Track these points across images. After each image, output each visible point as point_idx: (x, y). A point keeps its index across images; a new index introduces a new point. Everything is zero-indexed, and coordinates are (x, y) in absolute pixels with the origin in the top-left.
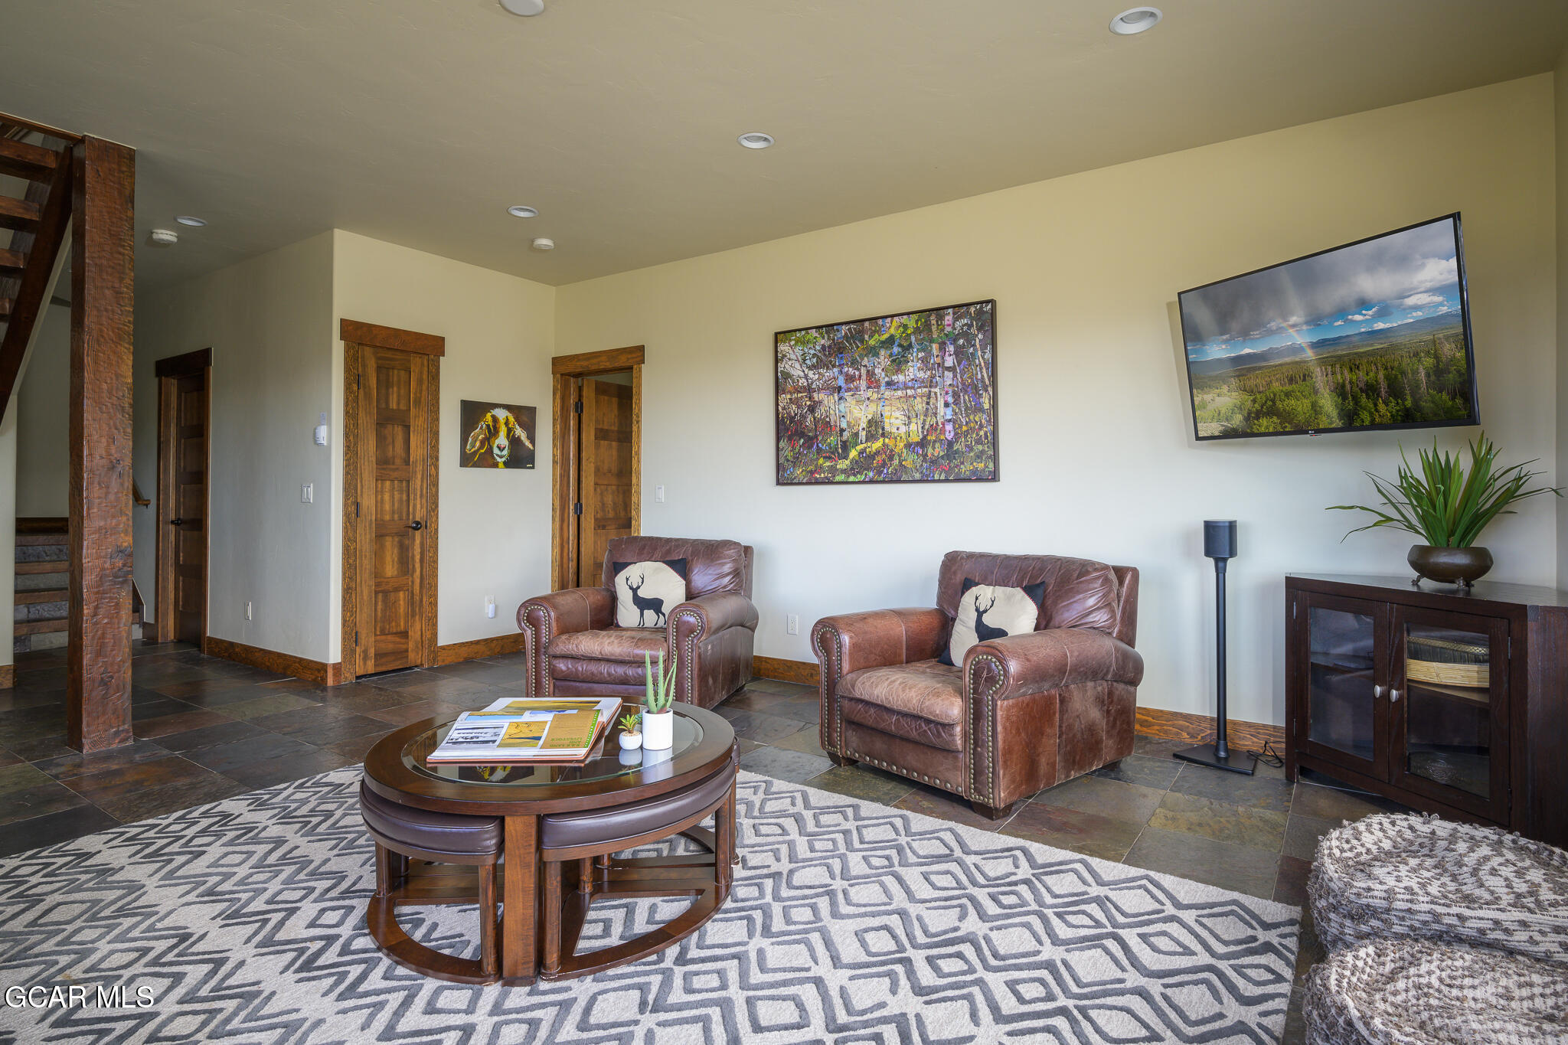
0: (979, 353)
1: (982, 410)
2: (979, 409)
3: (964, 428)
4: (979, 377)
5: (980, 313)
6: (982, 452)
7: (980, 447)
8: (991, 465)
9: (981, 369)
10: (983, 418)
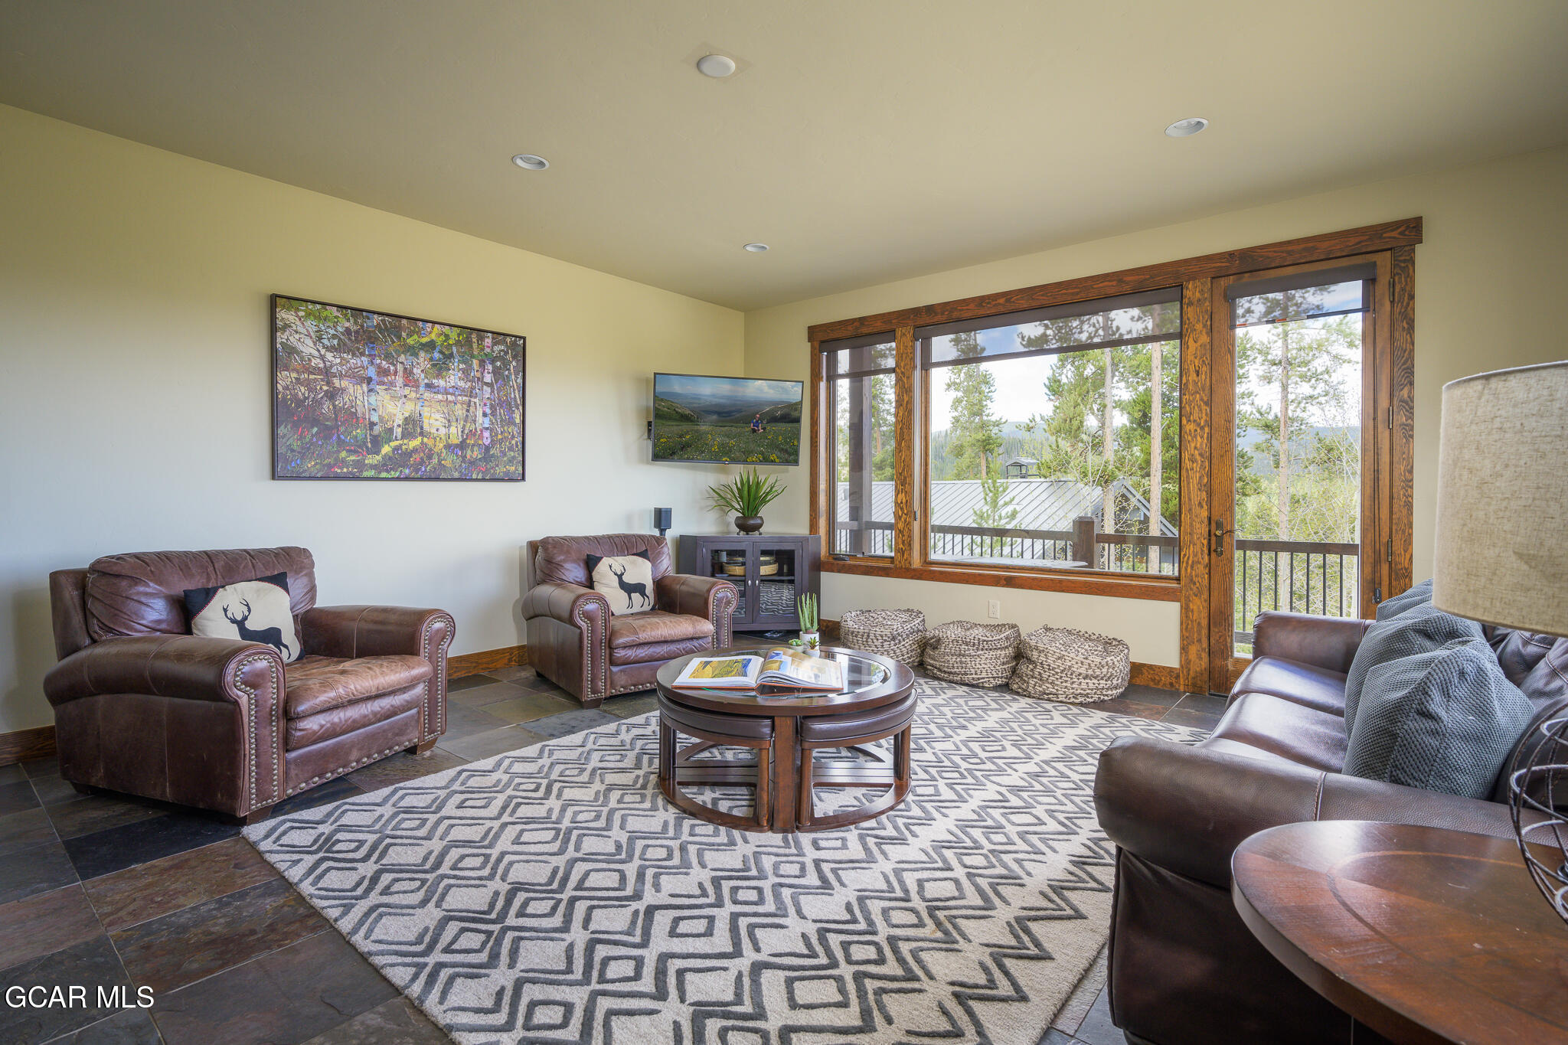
0: (513, 377)
1: (515, 424)
2: (511, 422)
3: (500, 437)
4: (513, 396)
5: (514, 344)
6: (514, 458)
7: (512, 454)
8: (520, 469)
9: (514, 390)
10: (515, 430)
